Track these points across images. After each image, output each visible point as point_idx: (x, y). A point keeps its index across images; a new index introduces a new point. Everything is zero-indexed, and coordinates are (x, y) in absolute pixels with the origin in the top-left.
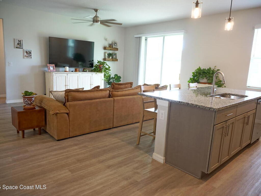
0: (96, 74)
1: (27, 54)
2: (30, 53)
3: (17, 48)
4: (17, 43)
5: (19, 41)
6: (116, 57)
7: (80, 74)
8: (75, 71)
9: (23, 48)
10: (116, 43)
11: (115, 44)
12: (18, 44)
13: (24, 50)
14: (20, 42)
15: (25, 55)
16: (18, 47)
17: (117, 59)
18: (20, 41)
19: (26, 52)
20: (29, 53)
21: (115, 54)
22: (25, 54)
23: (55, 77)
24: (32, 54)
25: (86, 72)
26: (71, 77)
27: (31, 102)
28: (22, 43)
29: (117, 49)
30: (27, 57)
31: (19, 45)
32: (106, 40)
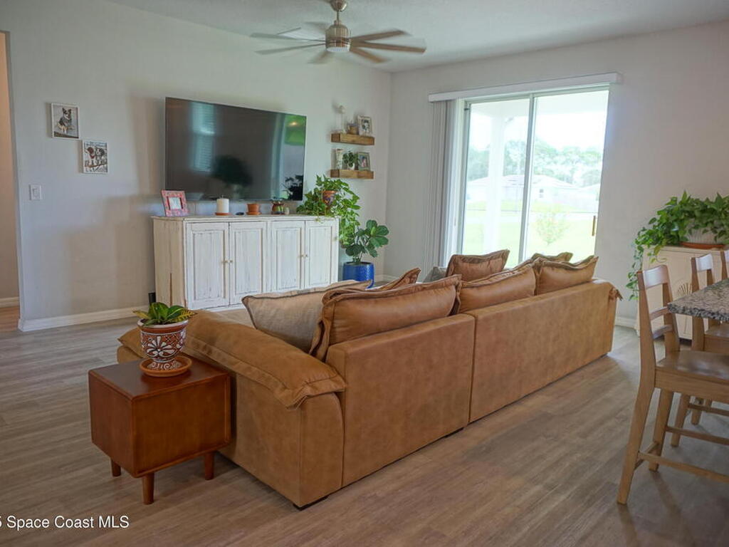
0: (317, 220)
1: (93, 157)
2: (103, 153)
3: (57, 134)
4: (59, 120)
5: (65, 112)
6: (368, 165)
7: (269, 222)
8: (248, 214)
9: (78, 138)
10: (367, 122)
11: (366, 124)
12: (61, 122)
13: (81, 142)
14: (69, 116)
15: (84, 159)
16: (61, 132)
17: (373, 173)
18: (70, 111)
19: (90, 150)
20: (98, 154)
22: (86, 156)
23: (192, 233)
24: (110, 157)
26: (240, 232)
27: (178, 346)
28: (74, 118)
29: (371, 141)
30: (92, 166)
31: (66, 124)
32: (338, 110)
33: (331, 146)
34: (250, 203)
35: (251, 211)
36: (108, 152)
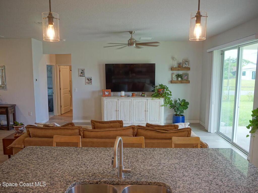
0: (152, 99)
1: (88, 81)
2: (91, 80)
3: (80, 76)
4: (81, 72)
5: (82, 70)
6: (188, 78)
8: (132, 96)
10: (187, 62)
11: (187, 63)
12: (81, 73)
13: (86, 77)
14: (83, 71)
15: (86, 81)
16: (81, 75)
17: (189, 81)
18: (83, 70)
19: (88, 79)
20: (90, 80)
21: (187, 75)
22: (87, 81)
23: (106, 102)
24: (93, 81)
25: (144, 96)
26: (122, 102)
28: (84, 71)
29: (189, 69)
30: (88, 83)
31: (82, 73)
33: (171, 72)
34: (133, 92)
36: (92, 79)
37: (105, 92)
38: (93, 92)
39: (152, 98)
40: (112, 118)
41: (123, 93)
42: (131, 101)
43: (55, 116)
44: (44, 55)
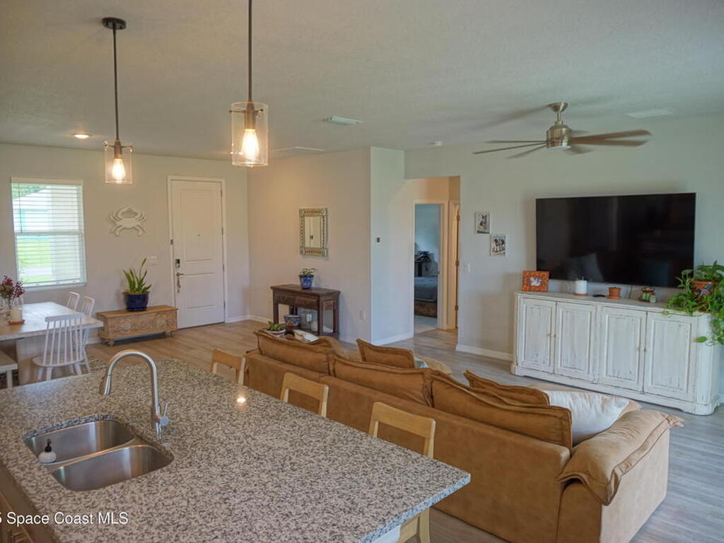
1: (497, 246)
2: (503, 242)
3: (479, 232)
4: (480, 222)
5: (483, 217)
9: (488, 233)
12: (481, 224)
13: (491, 236)
15: (492, 247)
19: (496, 241)
20: (500, 242)
22: (494, 245)
23: (525, 306)
24: (507, 245)
25: (647, 301)
26: (567, 312)
28: (487, 220)
30: (497, 251)
31: (484, 224)
34: (612, 286)
35: (611, 295)
36: (506, 242)
37: (532, 279)
38: (508, 277)
39: (662, 310)
40: (537, 355)
41: (582, 286)
42: (594, 312)
43: (438, 329)
44: (410, 182)
